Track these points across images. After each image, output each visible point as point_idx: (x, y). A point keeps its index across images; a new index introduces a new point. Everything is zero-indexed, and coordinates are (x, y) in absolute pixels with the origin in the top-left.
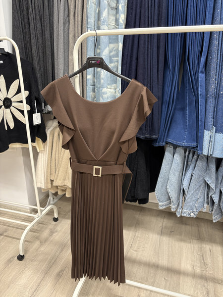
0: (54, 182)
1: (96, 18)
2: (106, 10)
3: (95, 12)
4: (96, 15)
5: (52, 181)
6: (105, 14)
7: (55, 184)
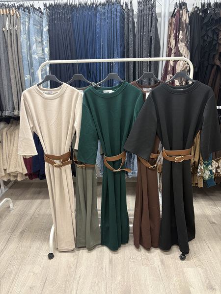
0: (7, 171)
1: (28, 49)
2: (35, 44)
3: (27, 45)
4: (28, 47)
5: (5, 170)
6: (34, 47)
7: (8, 172)
